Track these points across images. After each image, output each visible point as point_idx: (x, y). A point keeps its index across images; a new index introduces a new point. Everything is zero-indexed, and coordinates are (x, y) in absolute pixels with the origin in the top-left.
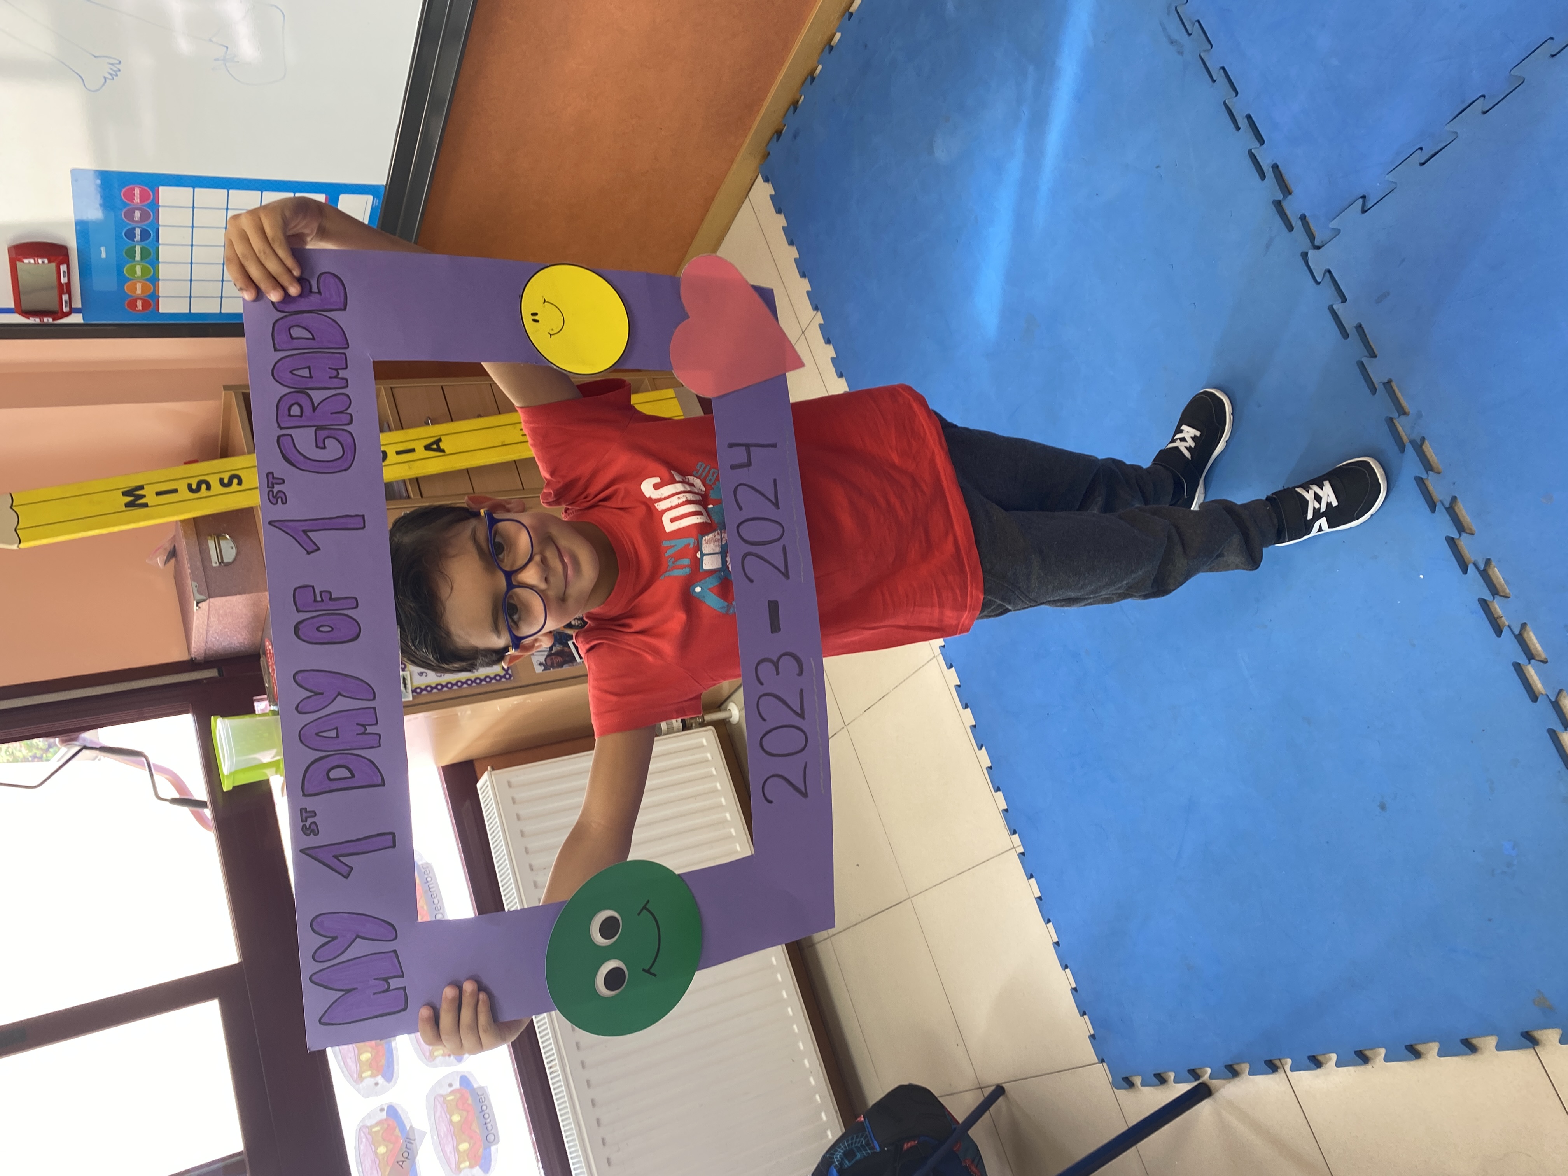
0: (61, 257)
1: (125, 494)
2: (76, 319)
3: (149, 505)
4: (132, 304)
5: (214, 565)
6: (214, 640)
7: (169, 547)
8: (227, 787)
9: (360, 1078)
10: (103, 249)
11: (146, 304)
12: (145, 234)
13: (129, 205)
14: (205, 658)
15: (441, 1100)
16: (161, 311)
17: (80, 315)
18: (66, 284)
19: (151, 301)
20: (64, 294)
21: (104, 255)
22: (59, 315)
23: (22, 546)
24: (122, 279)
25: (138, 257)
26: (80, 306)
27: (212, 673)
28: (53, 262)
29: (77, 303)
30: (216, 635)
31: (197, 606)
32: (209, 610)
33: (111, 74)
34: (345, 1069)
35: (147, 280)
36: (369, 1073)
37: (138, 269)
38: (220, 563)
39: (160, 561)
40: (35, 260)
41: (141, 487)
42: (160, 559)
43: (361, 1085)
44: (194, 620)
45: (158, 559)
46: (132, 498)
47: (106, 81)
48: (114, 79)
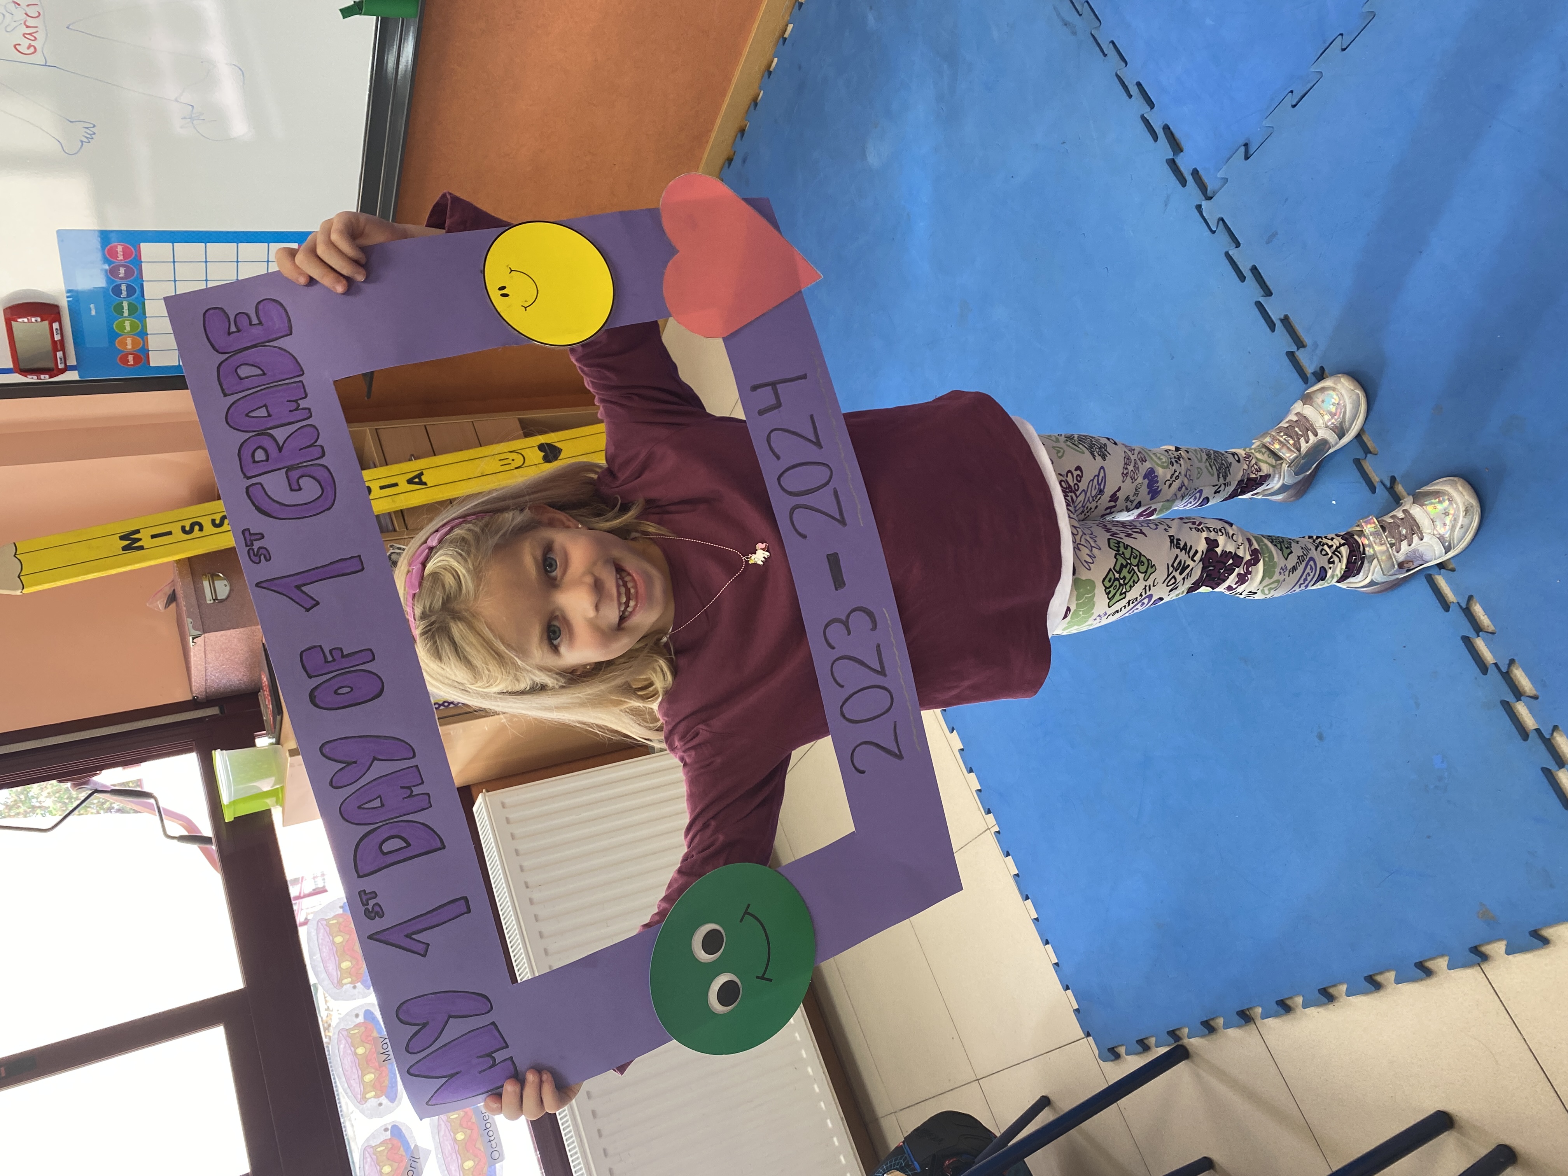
1: (122, 538)
2: (72, 376)
3: (145, 548)
4: (124, 359)
5: (209, 602)
6: (213, 677)
7: (168, 591)
8: (228, 818)
9: (364, 1099)
10: (92, 306)
11: (137, 359)
12: (131, 291)
13: (113, 262)
14: (206, 696)
16: (151, 365)
17: (77, 371)
18: (59, 340)
19: (142, 355)
20: (58, 351)
21: (93, 313)
22: (55, 372)
23: (25, 591)
24: (113, 336)
25: (126, 313)
26: (75, 363)
27: (214, 711)
28: (46, 320)
29: (72, 361)
30: (214, 672)
31: (193, 642)
32: (205, 645)
33: (87, 138)
34: (348, 1090)
35: (137, 334)
36: (373, 1093)
37: (127, 324)
38: (214, 600)
39: (160, 604)
40: (28, 319)
41: (138, 531)
42: (160, 603)
43: (365, 1105)
44: (192, 657)
45: (158, 602)
46: (129, 542)
47: (82, 144)
48: (89, 142)
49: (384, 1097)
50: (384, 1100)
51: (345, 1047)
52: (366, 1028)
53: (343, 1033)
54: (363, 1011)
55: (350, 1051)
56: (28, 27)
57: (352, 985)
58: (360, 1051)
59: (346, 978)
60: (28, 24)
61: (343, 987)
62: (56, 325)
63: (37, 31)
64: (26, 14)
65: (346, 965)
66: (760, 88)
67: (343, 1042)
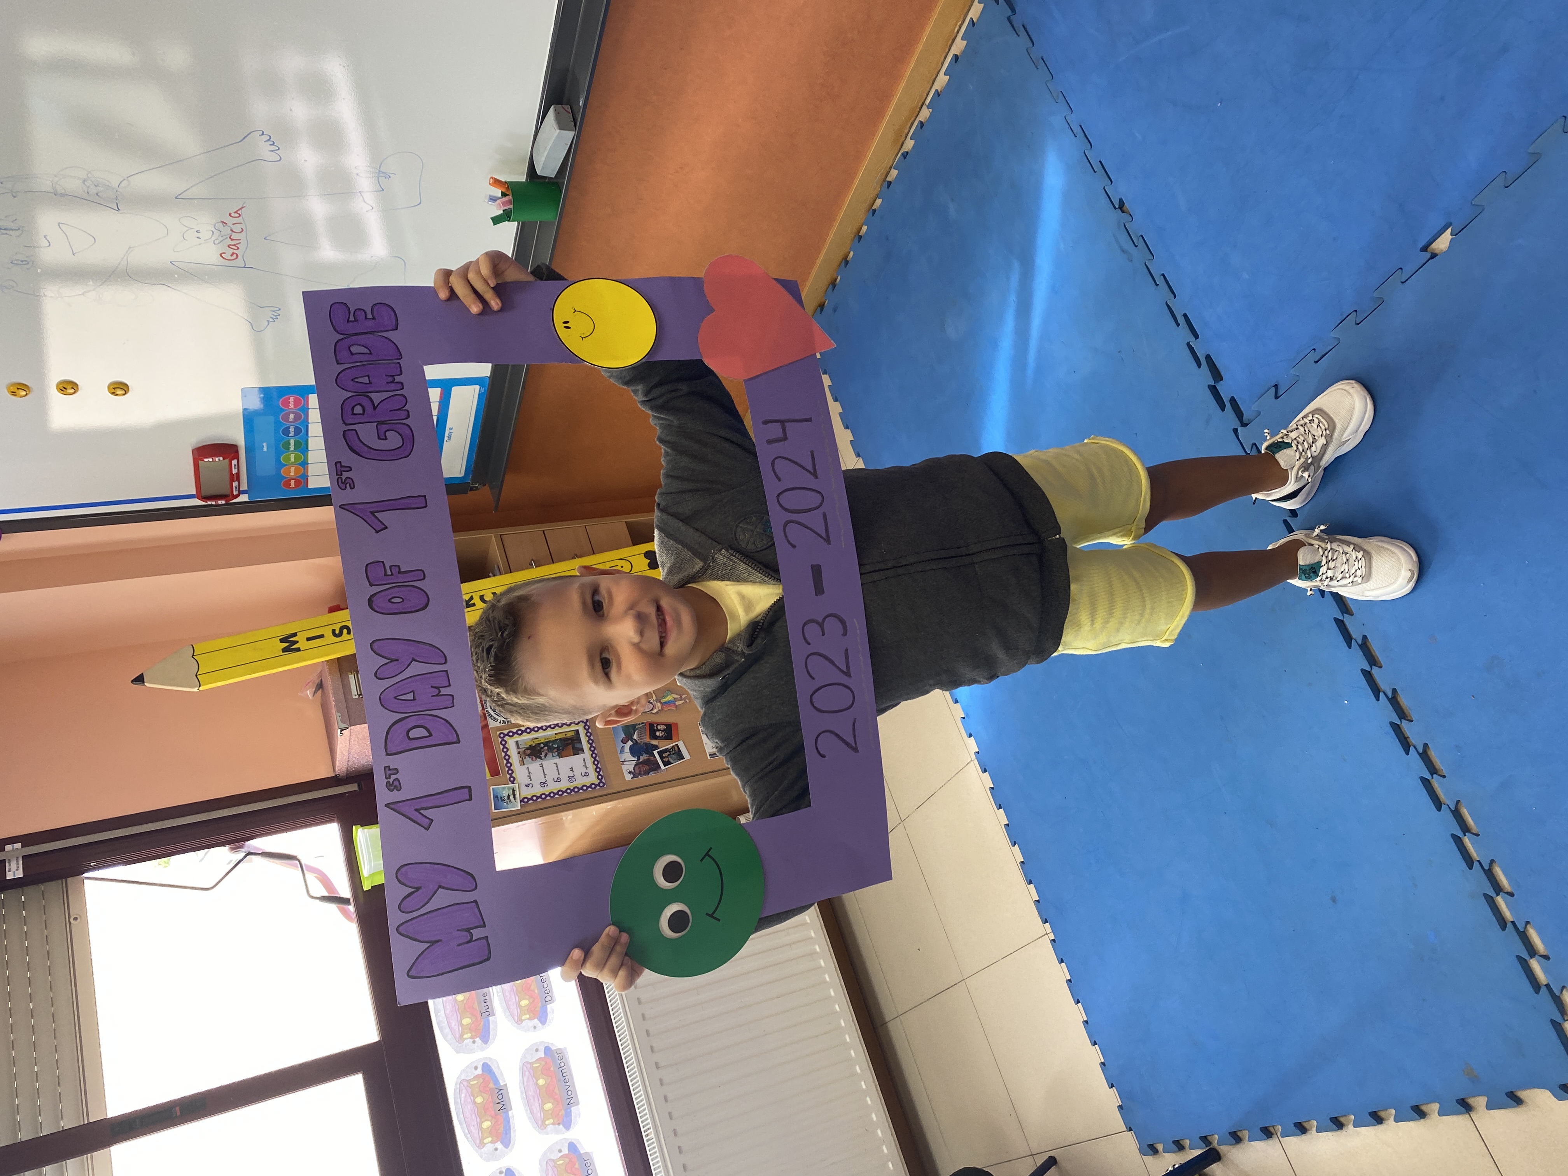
0: (233, 455)
1: (282, 641)
2: (244, 498)
3: (301, 649)
4: (287, 484)
5: (354, 697)
6: (354, 759)
7: (317, 681)
8: (367, 887)
9: (481, 1145)
10: (265, 444)
11: (298, 483)
12: (298, 431)
13: (285, 410)
14: (347, 774)
15: (552, 1164)
16: (310, 487)
17: (247, 495)
18: (236, 473)
19: (302, 480)
20: (234, 481)
21: (265, 449)
22: (231, 497)
23: (201, 689)
24: (280, 465)
25: (292, 448)
26: (246, 489)
27: (354, 787)
28: (227, 458)
29: (244, 487)
30: (356, 755)
31: (341, 733)
32: (350, 735)
33: (273, 318)
34: (469, 1136)
35: (300, 464)
36: (490, 1139)
37: (292, 457)
38: (359, 695)
39: (309, 693)
40: (213, 459)
41: (295, 635)
42: (310, 691)
43: (483, 1150)
44: (339, 744)
45: (308, 691)
46: (287, 644)
47: (269, 324)
48: (274, 321)
49: (499, 1142)
50: (499, 1145)
51: (466, 1096)
52: (484, 1079)
53: (464, 1083)
54: (481, 1063)
55: (469, 1100)
56: (232, 240)
57: (472, 1040)
58: (479, 1100)
59: (467, 1034)
60: (232, 237)
61: (464, 1041)
62: (234, 462)
63: (240, 243)
64: (232, 230)
65: (467, 1021)
66: (851, 250)
67: (464, 1091)
